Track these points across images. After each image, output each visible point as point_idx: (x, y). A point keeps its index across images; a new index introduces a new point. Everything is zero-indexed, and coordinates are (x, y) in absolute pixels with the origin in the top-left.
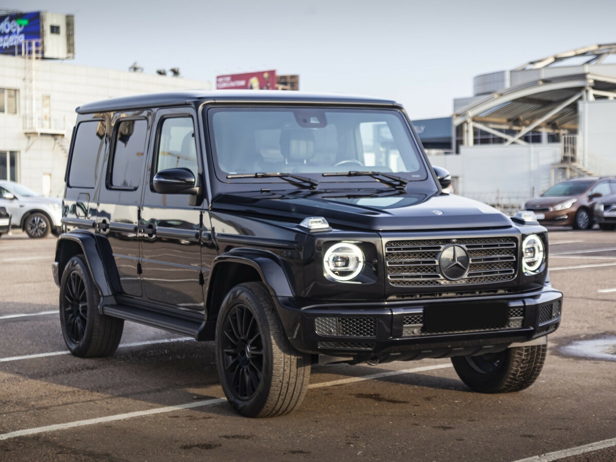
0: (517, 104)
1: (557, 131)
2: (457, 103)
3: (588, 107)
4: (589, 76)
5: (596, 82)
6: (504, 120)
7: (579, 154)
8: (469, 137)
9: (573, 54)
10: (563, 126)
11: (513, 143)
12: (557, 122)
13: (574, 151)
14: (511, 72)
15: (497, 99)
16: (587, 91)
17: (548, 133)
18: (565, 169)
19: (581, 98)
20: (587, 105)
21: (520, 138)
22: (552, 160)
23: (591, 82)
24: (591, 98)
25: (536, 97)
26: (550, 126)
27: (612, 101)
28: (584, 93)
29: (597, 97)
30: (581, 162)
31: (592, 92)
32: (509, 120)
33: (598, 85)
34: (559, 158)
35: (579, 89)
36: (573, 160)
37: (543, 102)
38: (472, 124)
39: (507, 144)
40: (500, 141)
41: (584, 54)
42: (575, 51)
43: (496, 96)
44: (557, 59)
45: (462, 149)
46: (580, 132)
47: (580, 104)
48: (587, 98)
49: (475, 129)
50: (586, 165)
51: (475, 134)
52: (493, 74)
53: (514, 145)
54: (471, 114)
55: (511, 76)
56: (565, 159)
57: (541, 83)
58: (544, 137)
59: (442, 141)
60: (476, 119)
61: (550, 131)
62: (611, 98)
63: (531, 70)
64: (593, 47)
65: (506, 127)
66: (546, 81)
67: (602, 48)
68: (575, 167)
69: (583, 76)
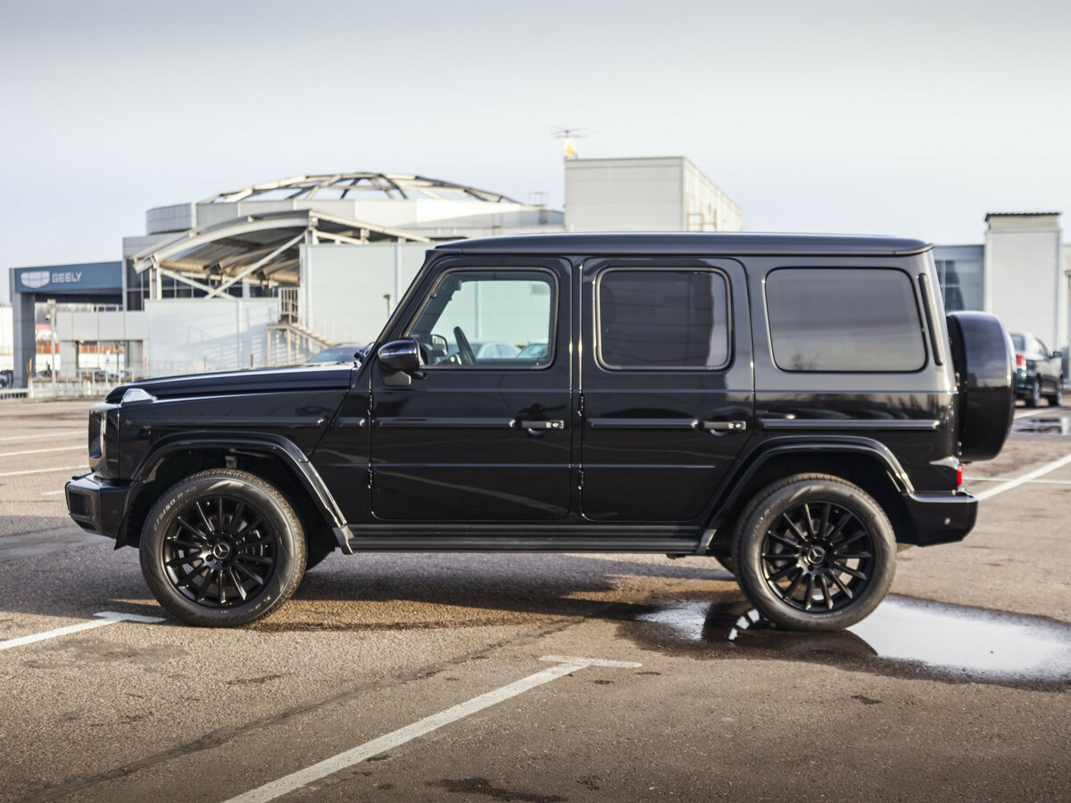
0: (217, 246)
1: (265, 283)
2: (127, 242)
3: (312, 253)
4: (311, 214)
5: (320, 221)
6: (200, 267)
7: (301, 313)
8: (157, 288)
9: (275, 185)
10: (272, 276)
11: (215, 297)
12: (265, 271)
13: (295, 307)
14: (198, 205)
15: (193, 238)
16: (310, 233)
17: (251, 284)
18: (284, 330)
19: (303, 241)
20: (310, 250)
21: (225, 291)
22: (265, 321)
23: (315, 220)
24: (316, 241)
25: (241, 238)
26: (255, 276)
27: (339, 246)
28: (306, 233)
29: (322, 241)
30: (304, 323)
31: (316, 234)
32: (205, 267)
33: (324, 225)
34: (276, 318)
35: (301, 229)
36: (295, 320)
37: (249, 245)
38: (159, 271)
39: (207, 297)
40: (200, 294)
41: (287, 187)
42: (278, 181)
43: (191, 234)
44: (256, 192)
45: (147, 303)
46: (302, 284)
47: (302, 248)
48: (311, 242)
49: (163, 277)
50: (311, 326)
51: (164, 284)
52: (174, 207)
53: (216, 299)
54: (159, 257)
55: (197, 211)
56: (284, 318)
57: (250, 220)
58: (246, 291)
59: (104, 292)
60: (164, 264)
61: (256, 282)
62: (338, 242)
63: (222, 203)
64: (300, 179)
65: (203, 276)
66: (257, 218)
67: (310, 180)
68: (297, 329)
69: (304, 213)
